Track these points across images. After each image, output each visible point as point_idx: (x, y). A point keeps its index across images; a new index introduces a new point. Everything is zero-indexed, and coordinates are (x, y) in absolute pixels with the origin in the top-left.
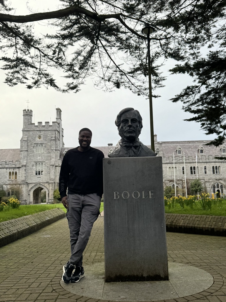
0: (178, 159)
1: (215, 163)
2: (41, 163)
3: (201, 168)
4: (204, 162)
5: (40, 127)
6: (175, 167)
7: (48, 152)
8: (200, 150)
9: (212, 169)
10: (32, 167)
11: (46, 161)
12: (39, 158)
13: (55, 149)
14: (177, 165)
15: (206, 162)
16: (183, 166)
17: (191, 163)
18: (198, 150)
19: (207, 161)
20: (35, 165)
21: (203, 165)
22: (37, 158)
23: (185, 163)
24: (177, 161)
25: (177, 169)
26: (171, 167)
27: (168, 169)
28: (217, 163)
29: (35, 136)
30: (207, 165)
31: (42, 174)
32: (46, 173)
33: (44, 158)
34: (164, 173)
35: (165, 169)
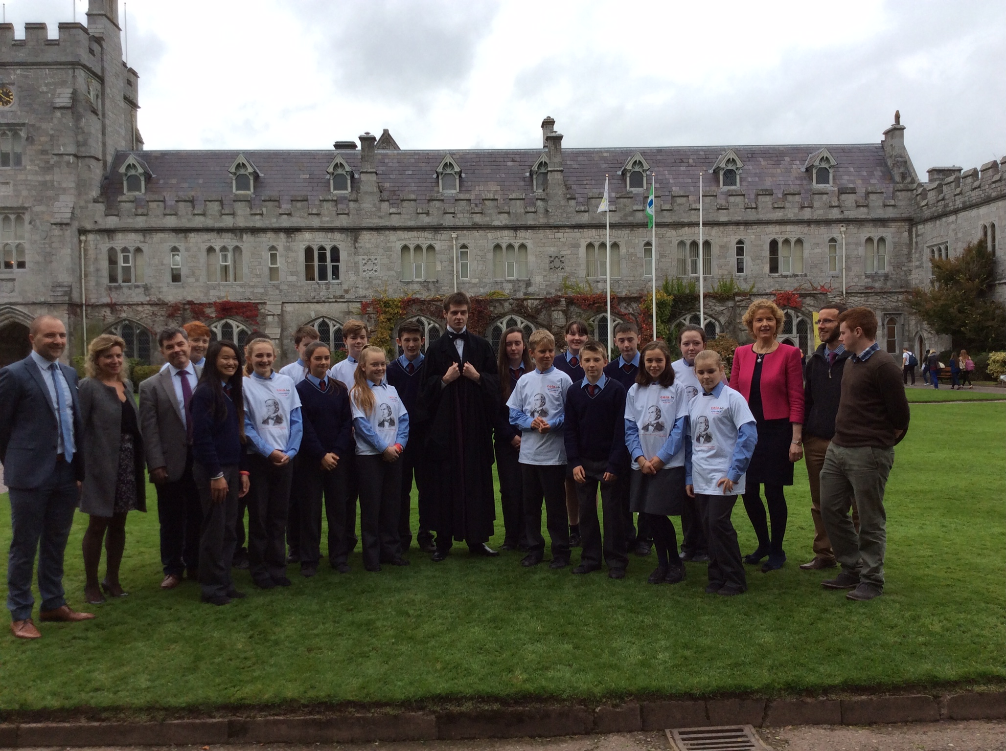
0: (628, 209)
1: (783, 228)
2: (12, 217)
3: (721, 247)
4: (738, 224)
6: (615, 246)
7: (42, 165)
8: (721, 173)
9: (767, 253)
11: (37, 209)
13: (71, 149)
14: (623, 236)
15: (747, 224)
16: (647, 240)
17: (682, 225)
18: (716, 172)
19: (752, 216)
21: (731, 237)
23: (658, 225)
24: (626, 215)
25: (623, 250)
26: (597, 244)
27: (582, 250)
28: (789, 228)
30: (749, 236)
31: (21, 265)
32: (39, 259)
33: (25, 193)
34: (567, 269)
35: (569, 252)
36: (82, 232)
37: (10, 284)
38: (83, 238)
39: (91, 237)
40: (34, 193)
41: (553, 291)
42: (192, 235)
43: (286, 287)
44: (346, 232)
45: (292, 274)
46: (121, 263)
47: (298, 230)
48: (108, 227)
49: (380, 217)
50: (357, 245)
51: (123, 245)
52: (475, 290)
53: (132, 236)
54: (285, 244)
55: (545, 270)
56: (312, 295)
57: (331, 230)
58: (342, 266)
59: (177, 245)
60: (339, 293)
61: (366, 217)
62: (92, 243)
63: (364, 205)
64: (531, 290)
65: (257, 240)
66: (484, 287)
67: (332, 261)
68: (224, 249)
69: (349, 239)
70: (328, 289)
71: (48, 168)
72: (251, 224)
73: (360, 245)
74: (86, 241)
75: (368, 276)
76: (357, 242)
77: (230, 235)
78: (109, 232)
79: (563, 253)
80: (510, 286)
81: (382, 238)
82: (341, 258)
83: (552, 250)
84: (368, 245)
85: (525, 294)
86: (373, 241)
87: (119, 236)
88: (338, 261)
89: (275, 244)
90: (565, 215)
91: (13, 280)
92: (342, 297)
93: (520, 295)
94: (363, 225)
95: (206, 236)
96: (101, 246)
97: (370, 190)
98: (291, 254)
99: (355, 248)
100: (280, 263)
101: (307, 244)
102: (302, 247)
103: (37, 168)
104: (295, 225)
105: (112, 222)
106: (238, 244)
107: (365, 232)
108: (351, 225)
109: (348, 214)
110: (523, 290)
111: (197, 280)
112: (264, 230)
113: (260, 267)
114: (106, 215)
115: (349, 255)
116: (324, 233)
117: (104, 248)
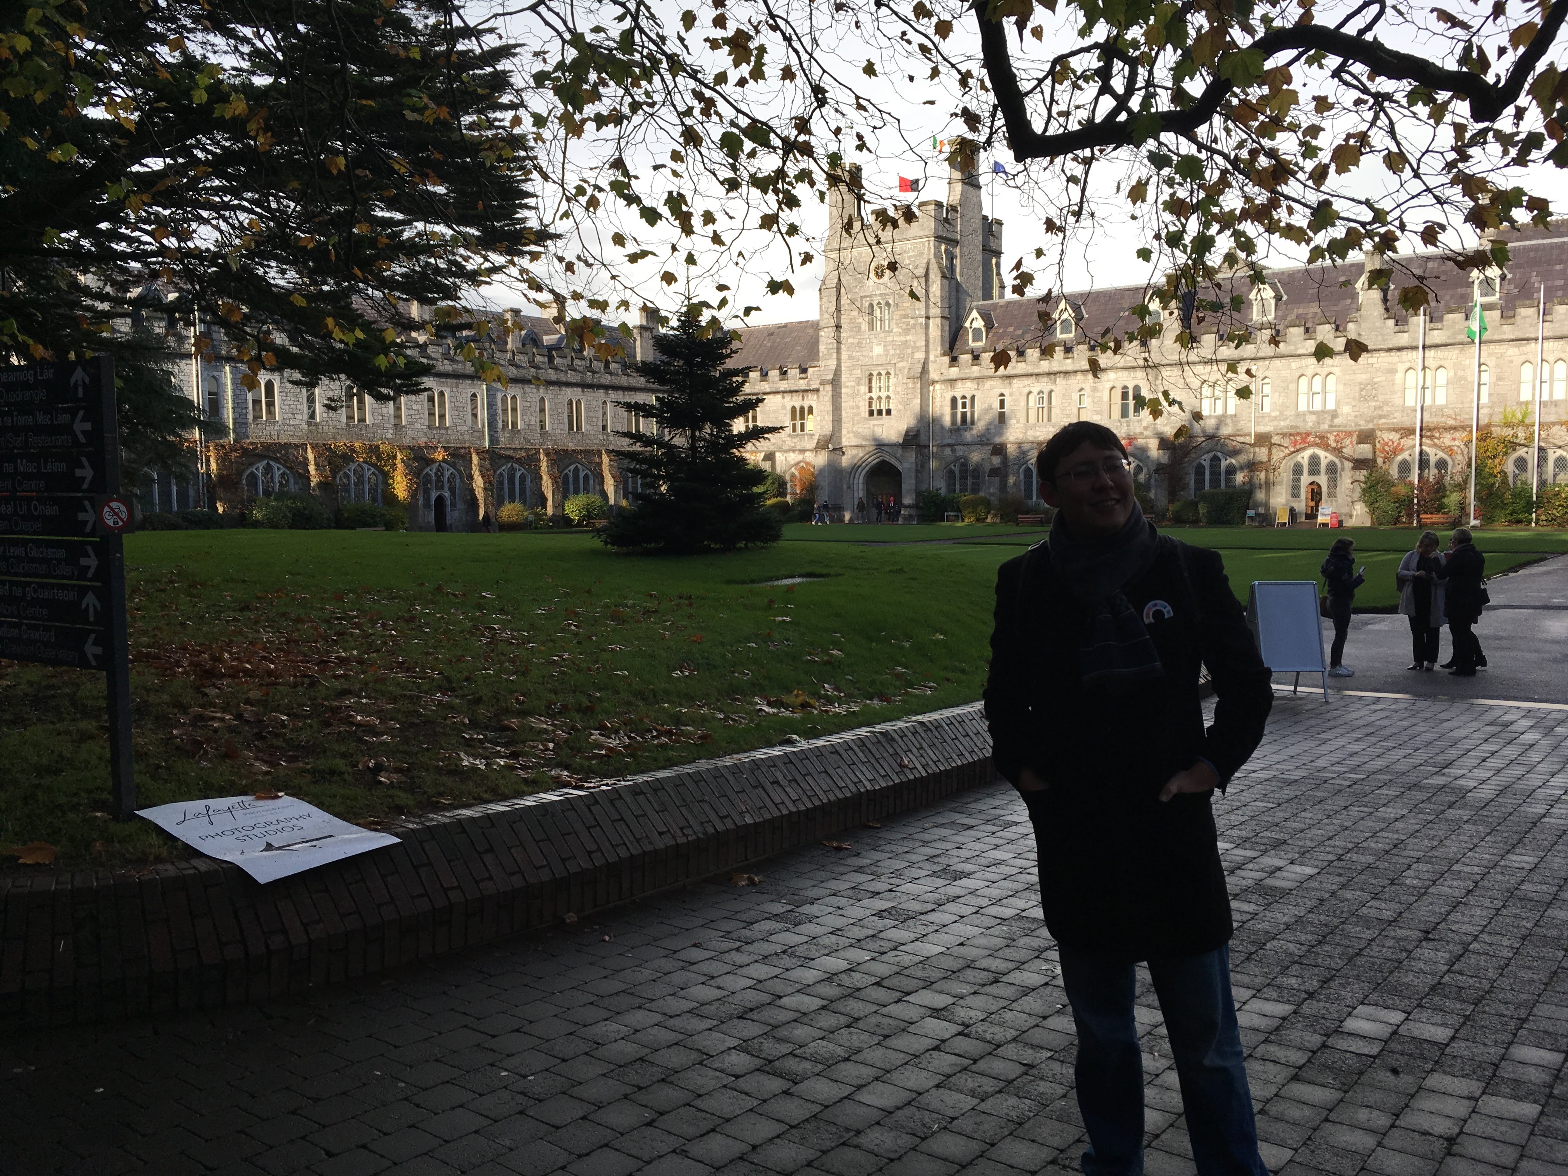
2: (883, 373)
6: (1441, 368)
10: (856, 387)
11: (901, 364)
17: (1527, 341)
22: (871, 354)
23: (1495, 342)
25: (1450, 373)
26: (1418, 368)
27: (1400, 376)
31: (889, 412)
32: (901, 407)
33: (892, 352)
34: (1381, 398)
35: (1383, 378)
36: (930, 382)
37: (880, 429)
38: (931, 388)
39: (936, 387)
40: (898, 352)
41: (1362, 423)
42: (1015, 381)
44: (1147, 370)
45: (1097, 412)
46: (960, 409)
47: (1104, 370)
48: (950, 377)
50: (1157, 382)
51: (961, 393)
52: (1276, 423)
53: (969, 384)
54: (1093, 384)
55: (1354, 399)
57: (1134, 368)
59: (1003, 391)
60: (1138, 430)
61: (1167, 354)
62: (938, 389)
63: (1166, 342)
64: (1337, 421)
65: (1068, 382)
66: (1284, 420)
67: (1134, 398)
68: (1041, 392)
69: (1150, 377)
70: (1129, 426)
71: (906, 331)
72: (1064, 369)
74: (933, 390)
76: (1157, 379)
77: (1045, 379)
78: (952, 382)
79: (1376, 380)
80: (1313, 418)
81: (1182, 374)
83: (1363, 377)
85: (1330, 426)
86: (1172, 377)
87: (959, 384)
89: (1084, 384)
90: (1380, 338)
91: (882, 425)
92: (1141, 433)
93: (1325, 427)
94: (1164, 362)
95: (1026, 381)
96: (945, 394)
98: (1098, 394)
100: (1087, 402)
101: (1111, 383)
102: (1108, 386)
103: (900, 330)
105: (954, 372)
106: (1053, 387)
107: (1165, 369)
108: (1152, 363)
109: (1149, 352)
110: (1328, 422)
111: (1018, 422)
112: (1074, 373)
113: (1070, 406)
114: (950, 367)
115: (1150, 392)
116: (1127, 372)
117: (948, 397)
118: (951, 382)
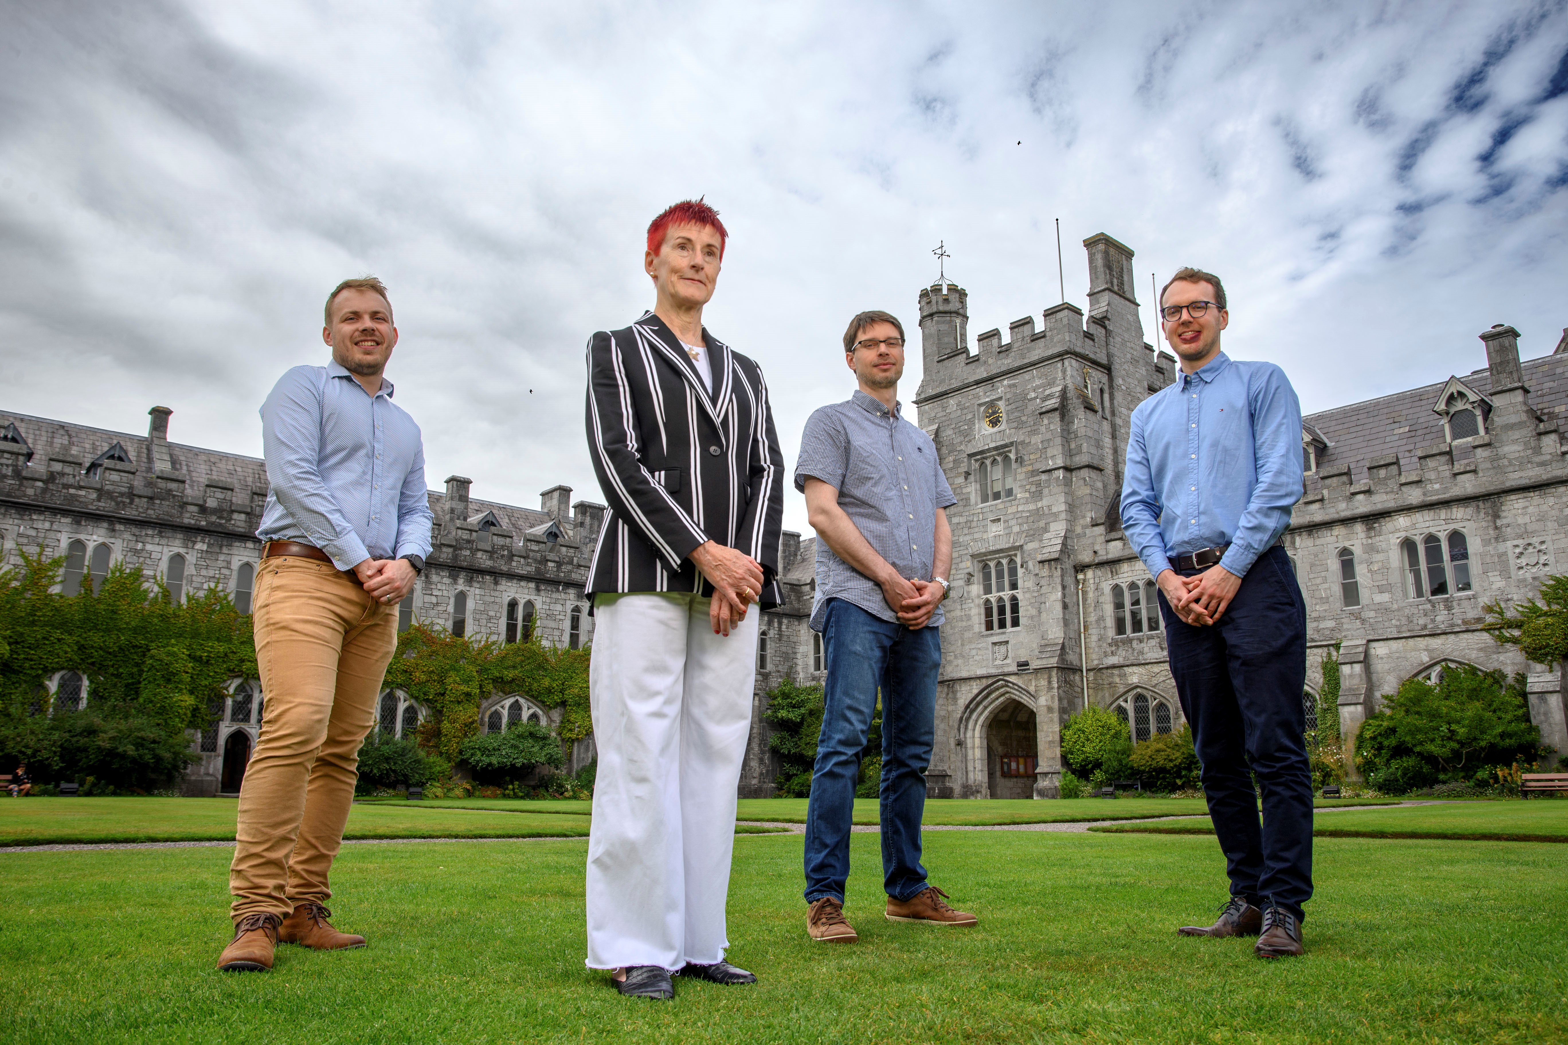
2: (1004, 561)
5: (990, 361)
7: (1033, 489)
10: (966, 588)
11: (1028, 546)
12: (995, 530)
13: (1061, 461)
20: (978, 577)
22: (985, 537)
29: (969, 416)
31: (1015, 621)
32: (1033, 614)
33: (1016, 529)
36: (1081, 568)
37: (1003, 649)
38: (1080, 576)
39: (1090, 573)
40: (1025, 527)
43: (1372, 614)
44: (1474, 504)
45: (1382, 590)
46: (1129, 606)
47: (1385, 514)
48: (1111, 556)
49: (1543, 464)
50: (1499, 523)
51: (1130, 580)
54: (1364, 541)
56: (1422, 622)
57: (1446, 503)
58: (1474, 565)
60: (1471, 614)
61: (1511, 469)
62: (1092, 581)
63: (1506, 449)
65: (1318, 542)
67: (1453, 558)
69: (1482, 515)
70: (1449, 608)
71: (1038, 492)
72: (1310, 519)
73: (1505, 521)
74: (1084, 580)
75: (1528, 576)
76: (1499, 517)
81: (1551, 501)
82: (1470, 550)
84: (1520, 520)
86: (1531, 509)
87: (1125, 567)
88: (1465, 556)
89: (1347, 544)
91: (1007, 642)
92: (1479, 620)
94: (1508, 484)
96: (1103, 585)
97: (1514, 419)
98: (1376, 557)
99: (1496, 528)
100: (1360, 575)
101: (1403, 534)
102: (1395, 540)
103: (1027, 495)
104: (1379, 507)
105: (1115, 549)
107: (1513, 497)
108: (1482, 490)
109: (1474, 471)
112: (1328, 525)
113: (1326, 586)
114: (1108, 541)
115: (1486, 542)
116: (1432, 513)
117: (1107, 587)
118: (1113, 563)
